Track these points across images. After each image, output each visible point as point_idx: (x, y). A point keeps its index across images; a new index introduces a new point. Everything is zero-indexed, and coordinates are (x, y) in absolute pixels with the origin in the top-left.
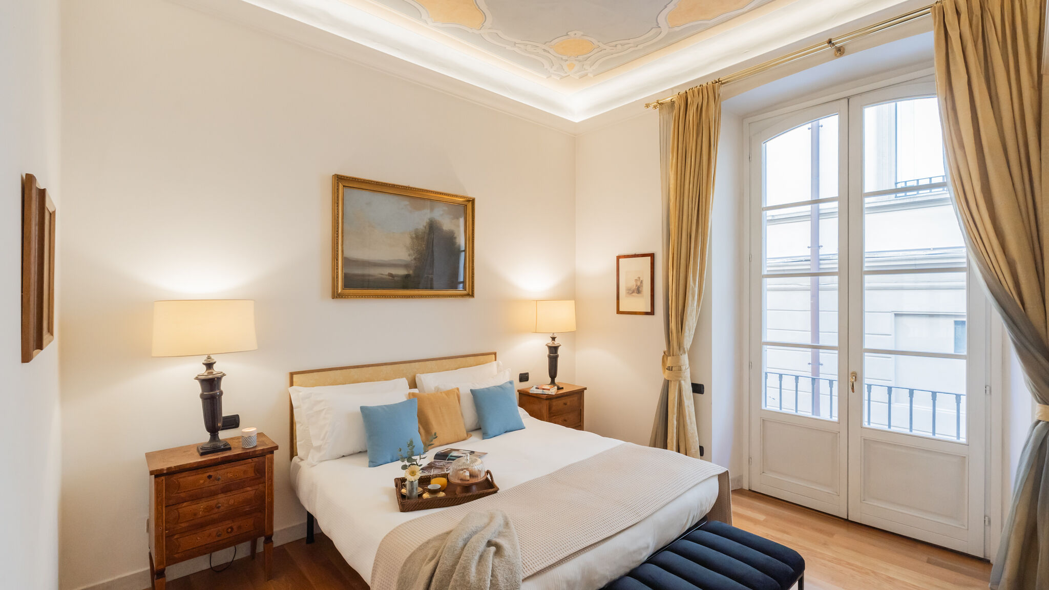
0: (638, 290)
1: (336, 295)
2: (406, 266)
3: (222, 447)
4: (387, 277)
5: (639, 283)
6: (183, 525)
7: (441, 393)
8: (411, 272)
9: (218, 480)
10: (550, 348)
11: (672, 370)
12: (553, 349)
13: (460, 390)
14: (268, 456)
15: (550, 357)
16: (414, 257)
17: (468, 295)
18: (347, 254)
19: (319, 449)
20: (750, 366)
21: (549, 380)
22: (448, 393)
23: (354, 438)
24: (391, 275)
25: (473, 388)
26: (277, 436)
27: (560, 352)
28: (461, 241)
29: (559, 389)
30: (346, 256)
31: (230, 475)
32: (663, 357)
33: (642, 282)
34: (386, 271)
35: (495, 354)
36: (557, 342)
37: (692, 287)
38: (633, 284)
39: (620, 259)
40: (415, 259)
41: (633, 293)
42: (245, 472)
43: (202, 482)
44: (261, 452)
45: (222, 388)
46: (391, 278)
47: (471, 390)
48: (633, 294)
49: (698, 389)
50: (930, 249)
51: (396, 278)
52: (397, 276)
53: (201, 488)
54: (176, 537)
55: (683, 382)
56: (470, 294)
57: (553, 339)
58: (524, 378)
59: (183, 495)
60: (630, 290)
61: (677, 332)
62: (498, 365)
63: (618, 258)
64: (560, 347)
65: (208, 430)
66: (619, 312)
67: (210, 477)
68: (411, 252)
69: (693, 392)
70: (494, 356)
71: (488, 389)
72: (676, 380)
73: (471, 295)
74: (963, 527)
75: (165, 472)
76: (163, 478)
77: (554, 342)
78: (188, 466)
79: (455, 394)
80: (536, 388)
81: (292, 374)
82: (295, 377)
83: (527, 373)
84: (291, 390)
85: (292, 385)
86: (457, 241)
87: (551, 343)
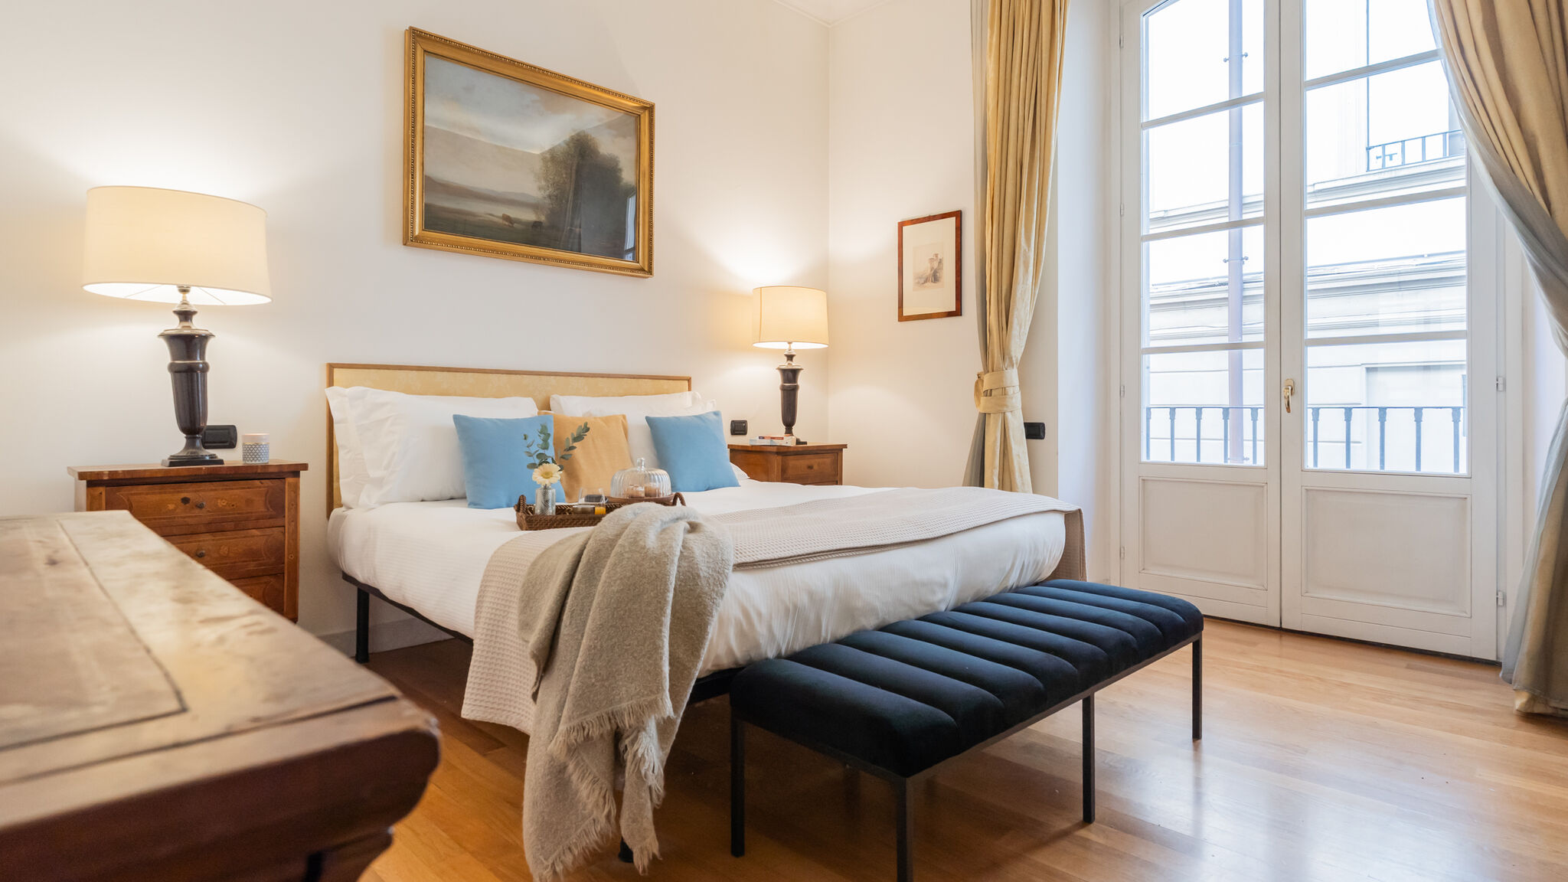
0: (935, 277)
1: (410, 240)
2: (535, 207)
3: (208, 458)
4: (501, 221)
5: (936, 265)
7: (595, 418)
8: (543, 218)
9: (200, 506)
10: (784, 371)
11: (991, 395)
12: (790, 375)
13: (627, 418)
14: (290, 480)
15: (784, 389)
16: (547, 192)
17: (642, 271)
18: (429, 171)
19: (379, 483)
20: (1122, 393)
21: (784, 428)
22: (608, 420)
23: (443, 472)
24: (507, 218)
25: (652, 416)
26: (307, 450)
27: (800, 379)
28: (628, 176)
29: (798, 441)
30: (428, 174)
31: (221, 503)
32: (977, 382)
33: (940, 262)
34: (498, 212)
35: (689, 380)
36: (794, 364)
37: (1025, 251)
38: (925, 268)
39: (904, 228)
40: (550, 196)
41: (925, 282)
42: (249, 502)
43: (171, 507)
44: (276, 470)
45: (209, 358)
46: (507, 223)
47: (648, 419)
48: (926, 284)
49: (1034, 431)
50: (1423, 256)
51: (515, 225)
52: (519, 221)
53: (170, 518)
55: (1009, 415)
56: (646, 270)
57: (790, 357)
58: (739, 428)
60: (920, 278)
61: (1000, 329)
62: (694, 399)
63: (901, 225)
64: (802, 371)
65: (184, 430)
66: (902, 318)
67: (185, 501)
68: (543, 183)
69: (1027, 437)
70: (687, 382)
71: (675, 419)
72: (999, 412)
73: (648, 272)
74: (1464, 615)
75: (106, 478)
76: (102, 489)
77: (790, 362)
78: (147, 475)
79: (621, 424)
80: (760, 438)
81: (331, 367)
82: (336, 370)
83: (745, 422)
84: (329, 391)
85: (331, 383)
86: (623, 176)
87: (785, 364)
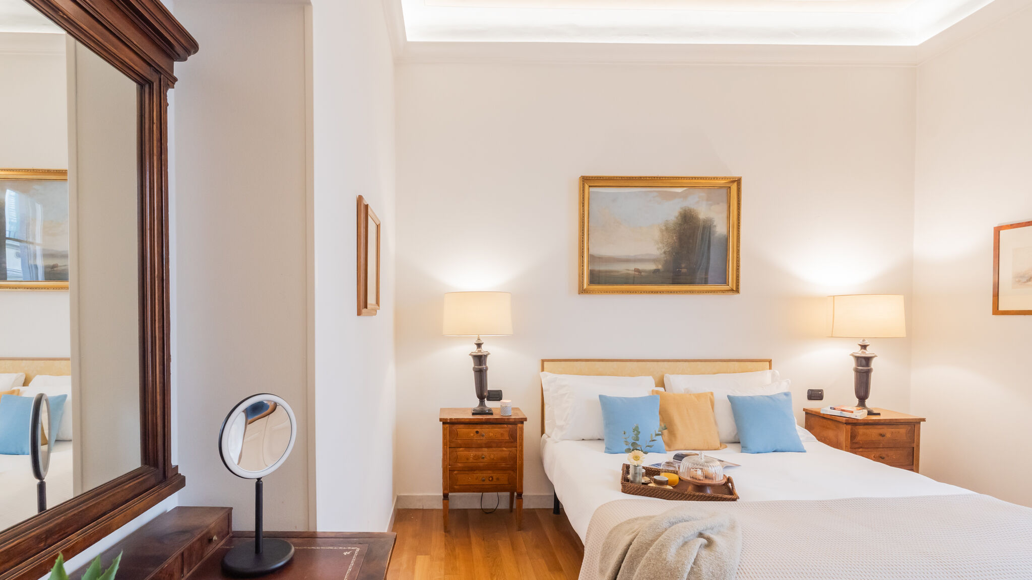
1: (582, 291)
2: (655, 261)
3: (487, 411)
4: (633, 272)
6: (460, 465)
7: (690, 394)
8: (660, 267)
9: (483, 436)
10: (858, 359)
12: (864, 362)
13: (714, 394)
14: (519, 425)
15: (857, 371)
16: (663, 250)
17: (732, 290)
18: (591, 252)
19: (561, 428)
21: (857, 401)
22: (699, 396)
23: (595, 426)
24: (637, 270)
25: (731, 395)
26: (529, 410)
27: (874, 364)
28: (720, 229)
29: (870, 413)
30: (591, 254)
31: (491, 434)
34: (631, 267)
35: (770, 361)
36: (868, 353)
38: (1027, 269)
39: (1001, 232)
40: (665, 253)
42: (502, 434)
43: (472, 435)
44: (513, 421)
45: (488, 365)
46: (637, 273)
47: (729, 397)
48: (1026, 283)
51: (643, 274)
52: (645, 271)
53: (471, 440)
54: (456, 472)
56: (735, 289)
57: (864, 347)
58: (815, 395)
59: (459, 441)
60: (1022, 277)
62: (773, 375)
63: (998, 229)
64: (875, 359)
65: (478, 396)
66: (996, 311)
67: (477, 432)
68: (661, 245)
70: (768, 363)
71: (752, 398)
73: (737, 291)
75: (449, 421)
76: (447, 425)
77: (865, 351)
78: (463, 420)
79: (709, 399)
80: (833, 409)
81: (543, 361)
82: (545, 363)
83: (821, 391)
84: (542, 374)
85: (543, 370)
86: (717, 230)
87: (859, 352)
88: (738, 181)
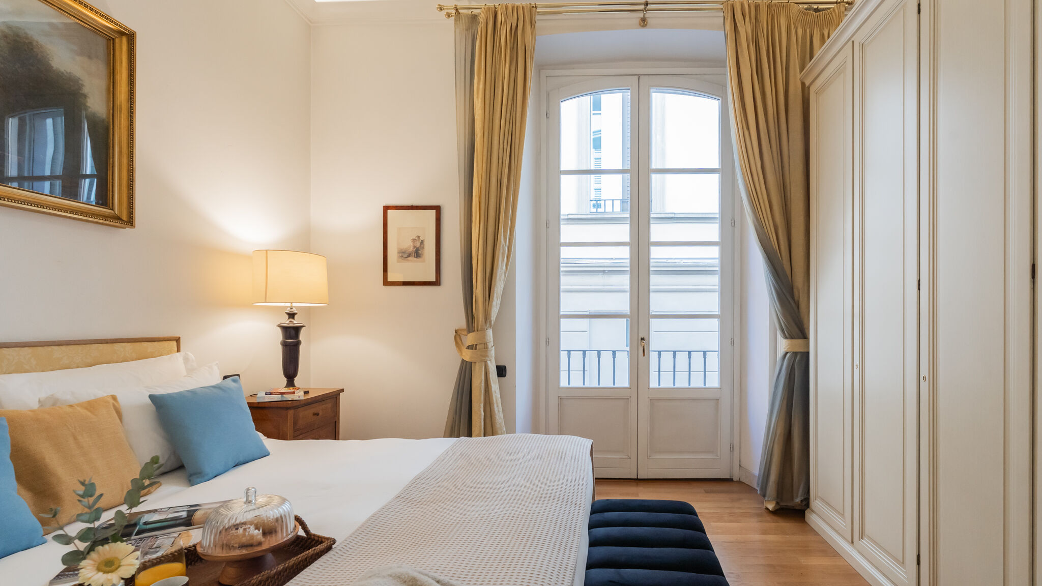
0: (417, 253)
5: (418, 244)
10: (285, 330)
11: (476, 349)
12: (293, 332)
13: (119, 398)
15: (284, 344)
17: (118, 218)
21: (284, 381)
22: (92, 406)
27: (302, 336)
28: (96, 106)
29: (305, 392)
32: (455, 337)
33: (422, 242)
35: (178, 340)
36: (296, 322)
38: (408, 245)
39: (389, 211)
41: (409, 256)
48: (409, 258)
49: (501, 371)
55: (489, 362)
56: (125, 218)
57: (292, 315)
60: (404, 253)
62: (186, 360)
63: (386, 209)
64: (303, 328)
66: (386, 283)
69: (498, 376)
70: (175, 343)
72: (482, 361)
73: (130, 222)
77: (293, 320)
80: (266, 394)
86: (88, 104)
87: (286, 322)
88: (131, 37)
